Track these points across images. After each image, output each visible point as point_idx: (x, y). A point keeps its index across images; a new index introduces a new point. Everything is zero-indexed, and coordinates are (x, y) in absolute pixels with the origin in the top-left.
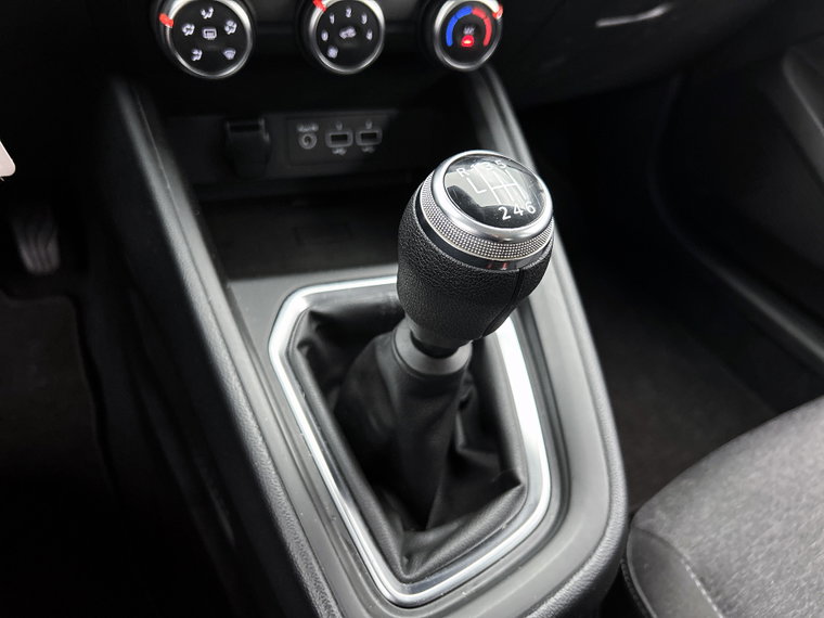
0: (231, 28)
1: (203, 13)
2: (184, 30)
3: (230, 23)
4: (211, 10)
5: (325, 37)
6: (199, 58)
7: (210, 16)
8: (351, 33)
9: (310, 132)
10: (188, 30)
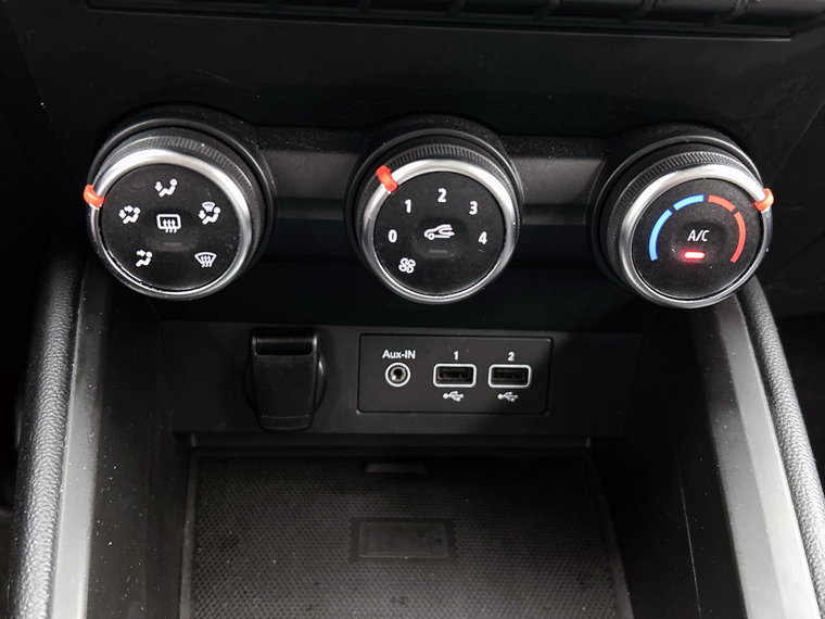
0: (209, 213)
1: (158, 186)
2: (122, 214)
3: (208, 206)
4: (174, 182)
5: (393, 236)
6: (147, 262)
7: (170, 192)
8: (445, 231)
9: (403, 360)
10: (130, 215)
